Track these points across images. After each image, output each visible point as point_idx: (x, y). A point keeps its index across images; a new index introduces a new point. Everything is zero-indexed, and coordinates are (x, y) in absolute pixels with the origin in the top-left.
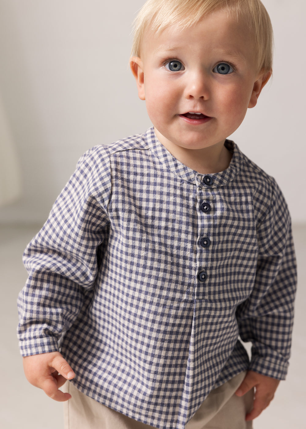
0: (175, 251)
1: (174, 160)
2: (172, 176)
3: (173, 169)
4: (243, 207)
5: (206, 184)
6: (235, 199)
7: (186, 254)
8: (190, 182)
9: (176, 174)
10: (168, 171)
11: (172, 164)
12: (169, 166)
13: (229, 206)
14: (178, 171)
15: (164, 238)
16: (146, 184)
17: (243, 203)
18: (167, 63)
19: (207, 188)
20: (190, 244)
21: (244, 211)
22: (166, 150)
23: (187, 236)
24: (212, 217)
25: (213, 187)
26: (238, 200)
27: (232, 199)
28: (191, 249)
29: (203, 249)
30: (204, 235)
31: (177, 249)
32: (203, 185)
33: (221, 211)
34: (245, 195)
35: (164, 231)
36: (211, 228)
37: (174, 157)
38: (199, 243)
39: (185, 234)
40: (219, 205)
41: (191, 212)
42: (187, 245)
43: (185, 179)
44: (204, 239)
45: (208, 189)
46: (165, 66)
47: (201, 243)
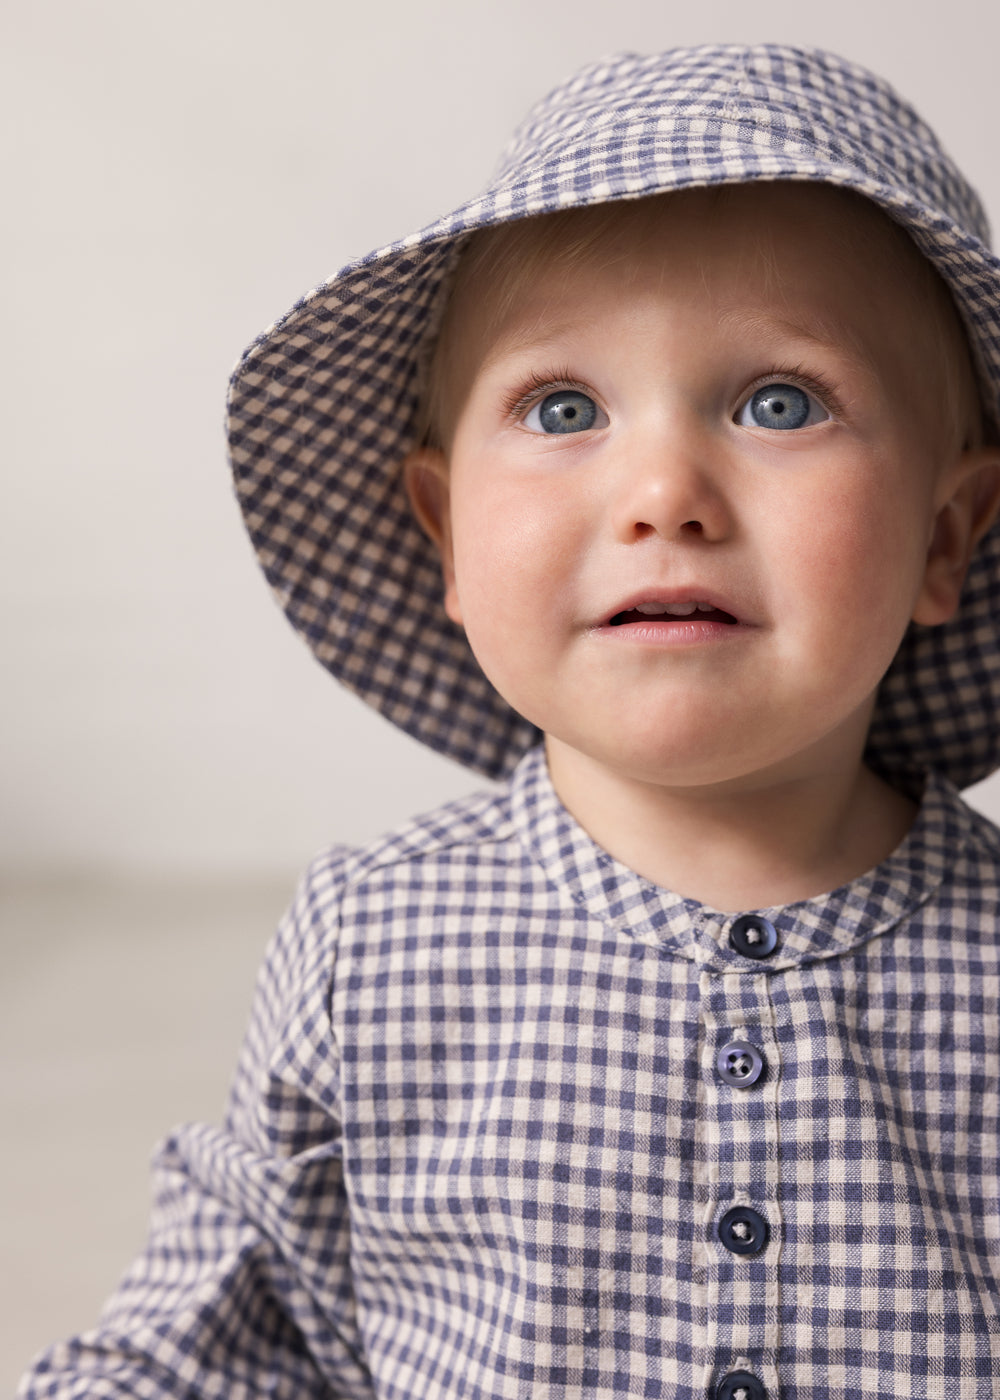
0: (604, 1277)
1: (604, 862)
2: (595, 932)
3: (598, 903)
4: (923, 1059)
5: (741, 952)
6: (890, 1022)
7: (659, 1288)
8: (669, 953)
9: (610, 922)
10: (581, 914)
11: (591, 880)
12: (581, 893)
13: (856, 1049)
14: (617, 910)
15: (555, 1219)
16: (483, 978)
17: (929, 1043)
18: (534, 407)
19: (752, 972)
20: (674, 1241)
21: (928, 1081)
22: (572, 826)
23: (658, 1205)
24: (773, 1108)
25: (780, 962)
26: (903, 1026)
27: (875, 1018)
28: (679, 1265)
29: (738, 1260)
30: (738, 1194)
31: (616, 1268)
32: (729, 959)
33: (813, 1075)
34: (942, 1002)
35: (552, 1183)
36: (768, 1163)
37: (602, 848)
38: (716, 1233)
39: (646, 1196)
40: (804, 1050)
41: (676, 1088)
42: (660, 1247)
43: (651, 939)
44: (736, 1215)
45: (756, 976)
46: (523, 419)
47: (722, 1232)
